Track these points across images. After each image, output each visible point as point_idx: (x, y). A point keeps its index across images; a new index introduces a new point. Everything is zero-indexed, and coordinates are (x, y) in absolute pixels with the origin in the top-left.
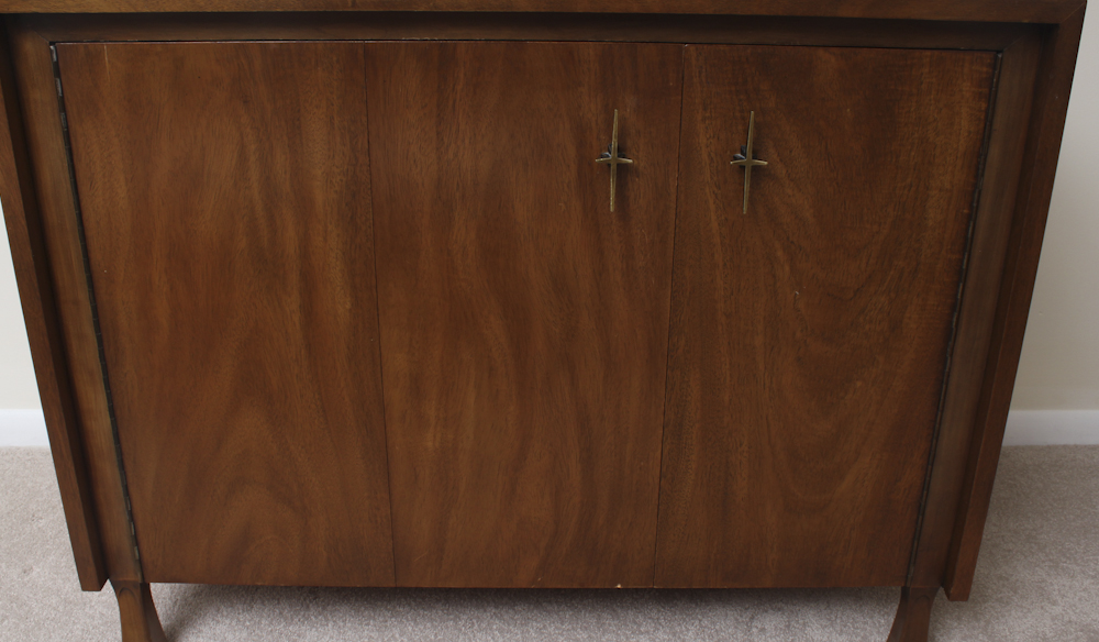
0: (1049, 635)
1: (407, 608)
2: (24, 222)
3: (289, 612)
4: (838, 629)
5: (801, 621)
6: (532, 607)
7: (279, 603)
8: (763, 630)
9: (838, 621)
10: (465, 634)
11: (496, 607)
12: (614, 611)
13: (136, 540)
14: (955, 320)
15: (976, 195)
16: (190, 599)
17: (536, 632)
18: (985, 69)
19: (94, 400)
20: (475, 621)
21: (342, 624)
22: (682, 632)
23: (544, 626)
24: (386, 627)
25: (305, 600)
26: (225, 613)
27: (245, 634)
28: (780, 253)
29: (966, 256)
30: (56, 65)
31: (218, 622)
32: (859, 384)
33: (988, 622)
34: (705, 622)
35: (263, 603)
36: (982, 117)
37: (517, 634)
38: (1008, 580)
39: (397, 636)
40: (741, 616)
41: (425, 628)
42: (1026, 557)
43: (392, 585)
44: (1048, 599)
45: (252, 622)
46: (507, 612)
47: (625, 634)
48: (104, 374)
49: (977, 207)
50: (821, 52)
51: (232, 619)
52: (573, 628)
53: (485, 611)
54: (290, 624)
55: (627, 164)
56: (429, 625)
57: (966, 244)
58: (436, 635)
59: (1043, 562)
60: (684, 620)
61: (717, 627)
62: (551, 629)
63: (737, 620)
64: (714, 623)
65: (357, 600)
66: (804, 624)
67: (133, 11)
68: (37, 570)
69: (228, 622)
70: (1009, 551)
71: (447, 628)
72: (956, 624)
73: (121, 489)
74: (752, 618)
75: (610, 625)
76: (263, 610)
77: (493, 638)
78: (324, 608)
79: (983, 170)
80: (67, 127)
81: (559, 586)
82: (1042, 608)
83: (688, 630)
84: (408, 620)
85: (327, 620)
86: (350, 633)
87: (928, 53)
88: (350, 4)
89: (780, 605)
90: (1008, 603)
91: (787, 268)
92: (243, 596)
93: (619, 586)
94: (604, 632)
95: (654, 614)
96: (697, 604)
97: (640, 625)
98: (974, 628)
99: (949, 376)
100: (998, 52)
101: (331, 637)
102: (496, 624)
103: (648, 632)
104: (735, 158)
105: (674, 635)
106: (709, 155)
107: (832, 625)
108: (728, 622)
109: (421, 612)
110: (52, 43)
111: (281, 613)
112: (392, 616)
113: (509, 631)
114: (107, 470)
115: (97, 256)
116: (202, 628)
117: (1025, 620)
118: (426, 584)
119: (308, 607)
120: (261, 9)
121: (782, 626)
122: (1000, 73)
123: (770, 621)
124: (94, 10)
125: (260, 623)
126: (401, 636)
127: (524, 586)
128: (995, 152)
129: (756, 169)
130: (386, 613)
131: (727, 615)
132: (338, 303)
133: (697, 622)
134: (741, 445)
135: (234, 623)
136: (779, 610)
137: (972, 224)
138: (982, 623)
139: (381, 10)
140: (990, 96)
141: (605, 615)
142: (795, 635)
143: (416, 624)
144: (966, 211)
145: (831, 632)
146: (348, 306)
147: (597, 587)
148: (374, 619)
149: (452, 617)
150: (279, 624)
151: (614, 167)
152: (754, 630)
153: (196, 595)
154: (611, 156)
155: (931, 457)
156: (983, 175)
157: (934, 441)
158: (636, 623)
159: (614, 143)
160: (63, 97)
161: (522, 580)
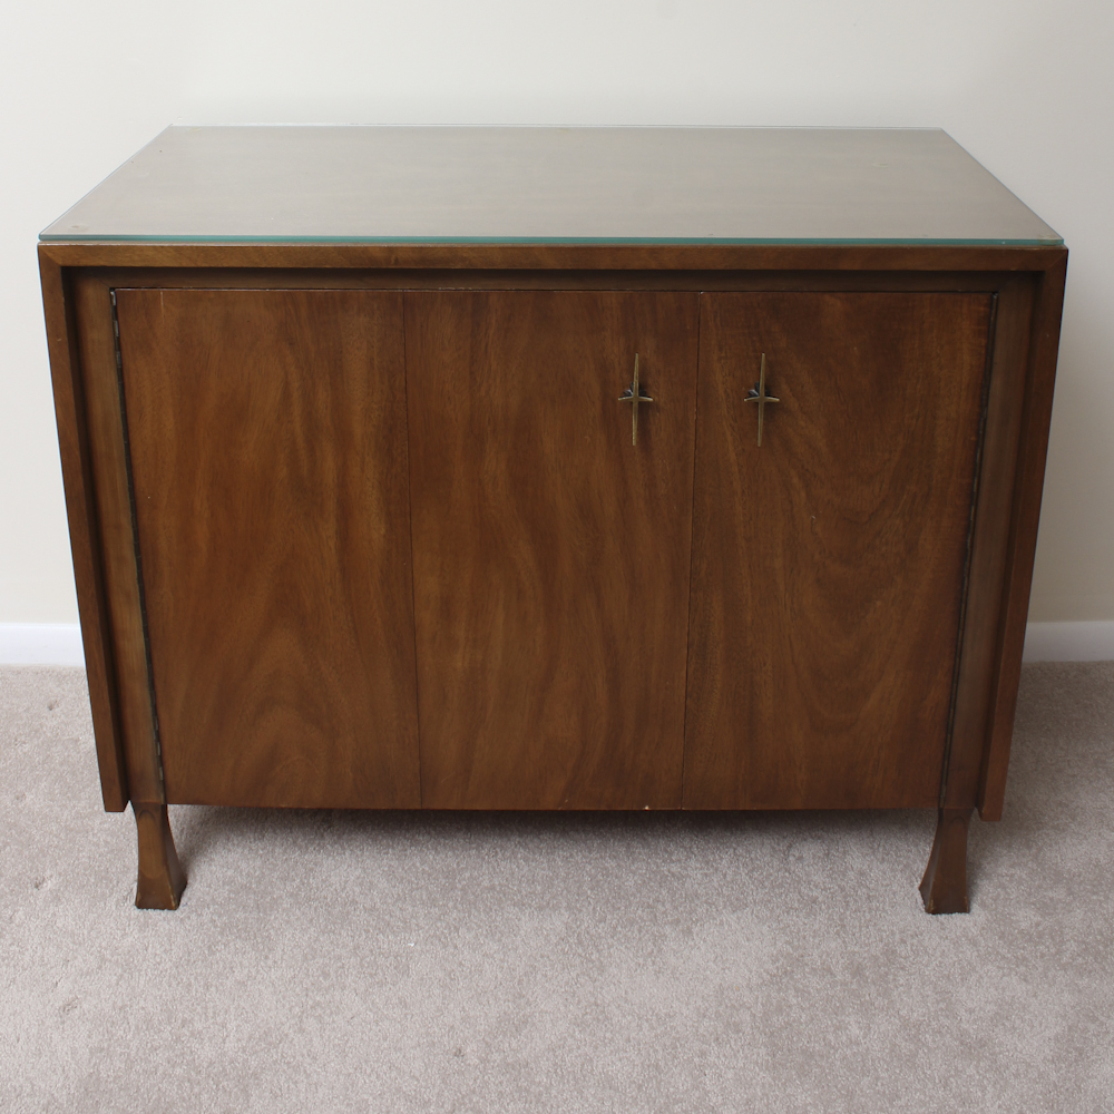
0: (1103, 861)
1: (426, 837)
2: (78, 453)
3: (302, 841)
4: (879, 857)
5: (841, 850)
6: (558, 835)
7: (291, 832)
8: (800, 859)
9: (881, 849)
10: (489, 863)
11: (521, 836)
12: (644, 839)
13: (161, 761)
14: (969, 541)
15: (982, 424)
16: (198, 828)
17: (562, 861)
18: (982, 309)
19: (129, 622)
20: (498, 850)
21: (359, 853)
22: (715, 860)
23: (571, 855)
24: (406, 855)
25: (319, 828)
26: (236, 842)
27: (258, 863)
28: (795, 480)
29: (976, 481)
30: (115, 308)
31: (229, 850)
32: (879, 603)
33: (1040, 850)
34: (740, 851)
35: (274, 831)
36: (983, 352)
37: (542, 863)
38: (1067, 806)
39: (418, 864)
40: (778, 844)
41: (446, 856)
42: (1091, 782)
43: (418, 807)
44: (1108, 825)
45: (266, 851)
46: (531, 841)
47: (656, 863)
48: (141, 596)
49: (984, 434)
50: (827, 297)
51: (244, 847)
52: (601, 857)
53: (509, 840)
54: (306, 853)
55: (649, 402)
56: (450, 854)
57: (975, 470)
58: (458, 864)
59: (1109, 787)
60: (718, 848)
61: (753, 856)
62: (579, 858)
63: (773, 848)
64: (749, 852)
65: (373, 829)
66: (844, 853)
67: (193, 265)
68: (29, 797)
69: (240, 850)
70: (1074, 776)
71: (470, 856)
72: (1005, 852)
73: (150, 709)
74: (790, 847)
75: (640, 853)
76: (276, 839)
77: (518, 867)
78: (339, 837)
79: (987, 400)
80: (122, 365)
81: (587, 808)
82: (1100, 834)
83: (721, 859)
84: (428, 849)
85: (343, 849)
86: (368, 861)
87: (929, 295)
88: (393, 262)
89: (820, 833)
90: (1064, 830)
91: (803, 494)
92: (252, 824)
93: (647, 808)
94: (634, 860)
95: (687, 843)
96: (732, 833)
97: (671, 854)
98: (1024, 856)
99: (967, 595)
100: (994, 293)
101: (350, 866)
102: (521, 852)
103: (679, 861)
104: (751, 395)
105: (707, 863)
106: (726, 391)
107: (873, 853)
108: (764, 851)
109: (442, 841)
110: (112, 289)
111: (294, 842)
112: (412, 845)
113: (534, 860)
114: (136, 690)
115: (141, 483)
116: (213, 856)
117: (1079, 847)
118: (452, 806)
119: (322, 836)
120: (312, 266)
121: (821, 855)
122: (996, 313)
123: (809, 849)
124: (158, 265)
125: (273, 851)
126: (422, 865)
127: (551, 808)
128: (997, 384)
129: (769, 405)
130: (405, 842)
131: (763, 844)
132: (373, 529)
133: (732, 851)
134: (765, 664)
135: (246, 851)
136: (819, 838)
137: (979, 450)
138: (1034, 851)
139: (421, 267)
140: (989, 334)
141: (635, 844)
142: (834, 863)
143: (437, 853)
144: (973, 438)
145: (872, 861)
146: (383, 531)
147: (625, 808)
148: (393, 848)
149: (474, 846)
150: (294, 852)
151: (635, 405)
152: (791, 858)
153: (204, 823)
154: (634, 393)
155: (955, 675)
156: (987, 405)
157: (958, 660)
158: (667, 851)
159: (636, 383)
160: (119, 338)
161: (549, 802)
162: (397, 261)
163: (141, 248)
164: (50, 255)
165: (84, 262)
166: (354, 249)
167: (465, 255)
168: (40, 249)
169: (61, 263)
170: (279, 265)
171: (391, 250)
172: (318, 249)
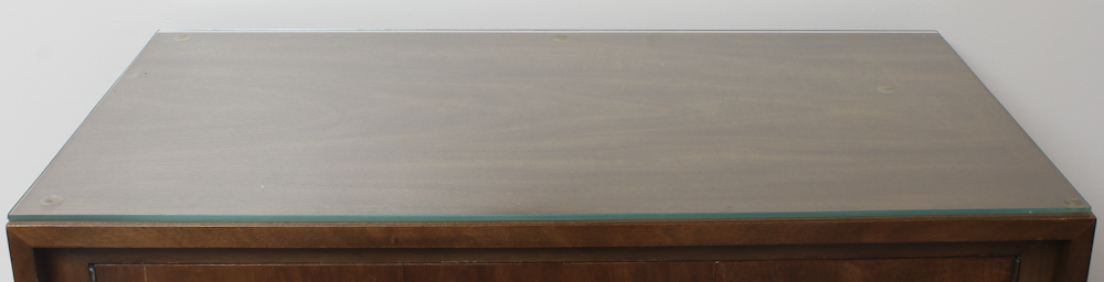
67: (178, 246)
88: (393, 242)
100: (1016, 257)
110: (91, 265)
122: (1018, 277)
162: (397, 240)
163: (120, 230)
164: (20, 236)
165: (58, 244)
166: (352, 230)
167: (469, 234)
168: (9, 231)
169: (33, 244)
170: (270, 246)
171: (390, 230)
172: (312, 230)
